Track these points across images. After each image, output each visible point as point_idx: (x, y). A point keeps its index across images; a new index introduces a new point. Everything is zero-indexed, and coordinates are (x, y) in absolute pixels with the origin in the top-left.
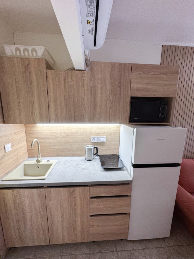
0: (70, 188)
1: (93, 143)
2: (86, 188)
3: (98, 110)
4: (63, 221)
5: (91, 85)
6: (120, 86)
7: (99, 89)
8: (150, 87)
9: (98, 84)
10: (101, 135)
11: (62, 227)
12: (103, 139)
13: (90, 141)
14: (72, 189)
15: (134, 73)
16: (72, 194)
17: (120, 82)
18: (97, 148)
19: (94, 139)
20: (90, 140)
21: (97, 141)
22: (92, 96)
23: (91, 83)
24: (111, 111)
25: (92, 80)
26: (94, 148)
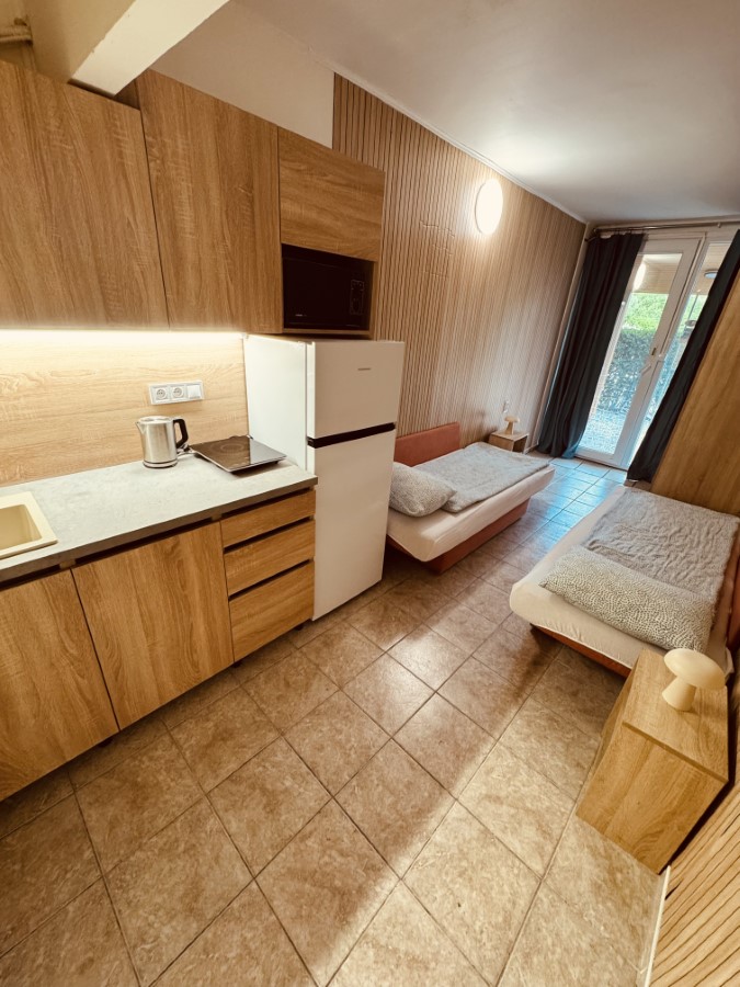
0: (163, 541)
1: (164, 409)
2: (210, 527)
3: (191, 280)
4: (154, 644)
5: (154, 174)
6: (252, 202)
7: (184, 197)
8: (326, 221)
9: (177, 175)
10: (183, 378)
11: (154, 664)
12: (194, 391)
13: (148, 402)
14: (170, 541)
15: (286, 164)
16: (170, 558)
17: (249, 187)
18: (182, 423)
19: (161, 393)
20: (148, 397)
21: (175, 400)
22: (161, 220)
23: (152, 165)
24: (232, 288)
25: (155, 151)
26: (175, 422)
